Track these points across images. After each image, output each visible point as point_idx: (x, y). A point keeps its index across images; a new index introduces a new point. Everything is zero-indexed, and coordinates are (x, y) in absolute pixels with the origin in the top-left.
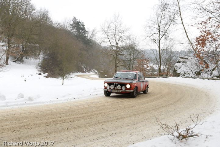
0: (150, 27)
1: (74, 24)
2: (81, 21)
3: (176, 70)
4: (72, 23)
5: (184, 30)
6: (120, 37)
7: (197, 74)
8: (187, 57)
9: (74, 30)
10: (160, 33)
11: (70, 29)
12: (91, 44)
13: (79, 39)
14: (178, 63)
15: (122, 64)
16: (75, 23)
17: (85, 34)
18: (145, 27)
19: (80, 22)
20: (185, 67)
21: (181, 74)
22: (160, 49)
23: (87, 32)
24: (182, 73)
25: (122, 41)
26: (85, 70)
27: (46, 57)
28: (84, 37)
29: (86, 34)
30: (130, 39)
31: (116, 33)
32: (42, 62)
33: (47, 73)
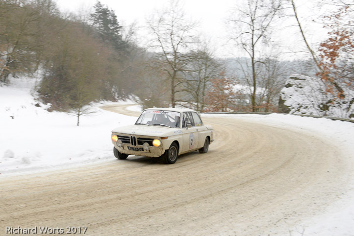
0: (235, 21)
1: (96, 14)
2: (110, 9)
3: (284, 101)
4: (94, 11)
5: (299, 27)
6: (182, 39)
7: (321, 109)
8: (303, 77)
9: (98, 25)
10: (255, 32)
11: (90, 23)
12: (127, 49)
13: (107, 41)
14: (287, 87)
15: (185, 88)
16: (99, 12)
17: (117, 32)
18: (227, 21)
19: (108, 11)
20: (301, 95)
21: (293, 108)
22: (254, 62)
23: (121, 27)
24: (293, 106)
25: (184, 45)
26: (118, 97)
27: (47, 75)
28: (116, 36)
29: (119, 32)
30: (198, 42)
31: (174, 32)
32: (41, 84)
33: (50, 103)
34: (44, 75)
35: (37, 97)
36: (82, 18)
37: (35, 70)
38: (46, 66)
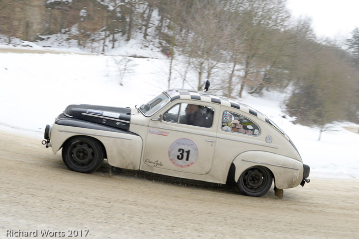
16: (356, 37)
27: (297, 91)
32: (290, 99)
33: (296, 116)
34: (294, 91)
35: (285, 110)
36: (337, 43)
37: (286, 86)
38: (296, 84)
